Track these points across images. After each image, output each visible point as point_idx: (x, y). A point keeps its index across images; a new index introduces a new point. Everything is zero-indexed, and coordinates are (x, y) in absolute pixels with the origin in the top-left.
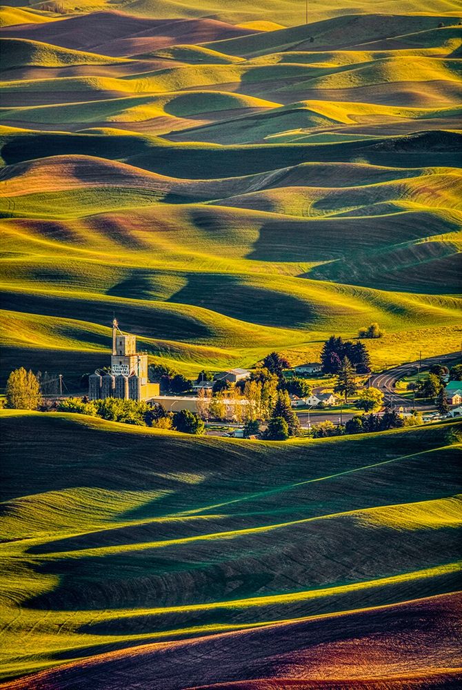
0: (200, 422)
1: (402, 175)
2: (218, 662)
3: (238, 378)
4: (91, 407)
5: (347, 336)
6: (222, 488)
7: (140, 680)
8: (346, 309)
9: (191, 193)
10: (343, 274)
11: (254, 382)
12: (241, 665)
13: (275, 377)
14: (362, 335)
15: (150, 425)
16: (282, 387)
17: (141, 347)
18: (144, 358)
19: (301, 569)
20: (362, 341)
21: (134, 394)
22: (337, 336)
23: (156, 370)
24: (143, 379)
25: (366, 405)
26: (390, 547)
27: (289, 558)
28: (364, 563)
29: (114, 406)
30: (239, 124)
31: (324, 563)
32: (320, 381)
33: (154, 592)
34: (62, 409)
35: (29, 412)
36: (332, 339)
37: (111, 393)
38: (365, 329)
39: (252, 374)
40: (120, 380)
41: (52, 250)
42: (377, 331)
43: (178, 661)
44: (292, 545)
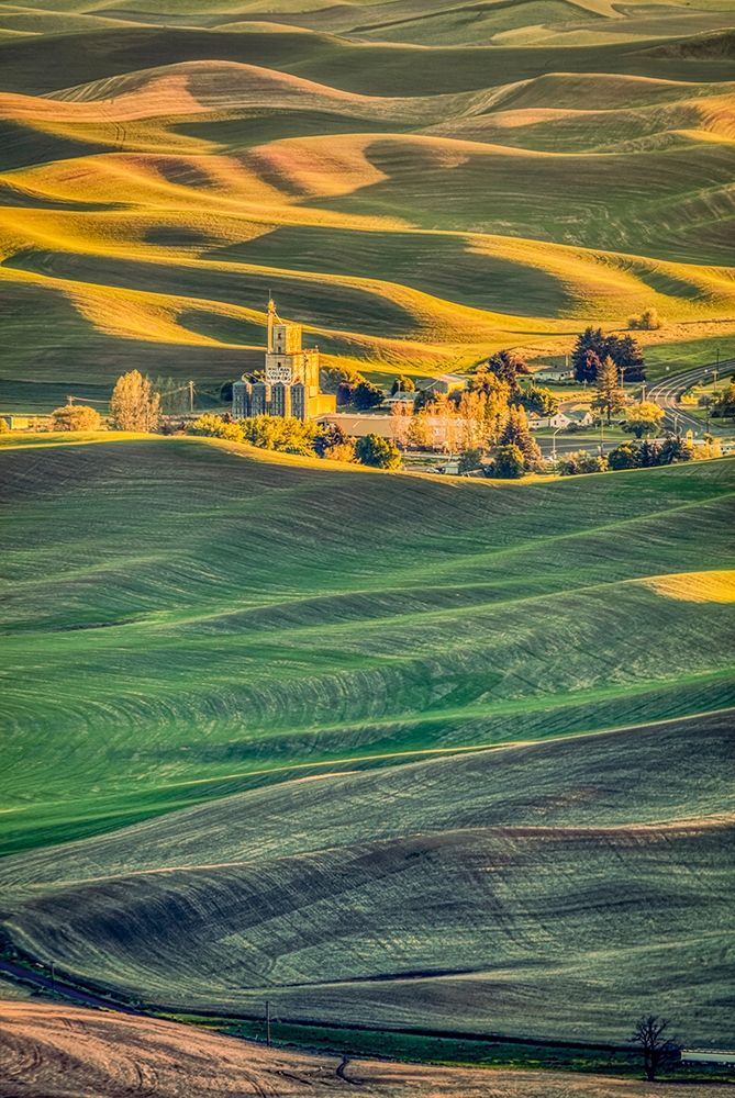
0: (396, 451)
1: (692, 93)
2: (420, 803)
3: (451, 387)
4: (235, 428)
5: (611, 327)
6: (427, 547)
7: (305, 828)
8: (610, 287)
9: (382, 117)
10: (604, 237)
11: (475, 393)
12: (452, 807)
13: (505, 386)
14: (633, 325)
15: (321, 455)
16: (516, 400)
17: (310, 342)
18: (314, 358)
19: (541, 665)
20: (633, 335)
21: (299, 410)
22: (596, 326)
23: (332, 376)
24: (313, 390)
25: (639, 429)
26: (672, 634)
27: (527, 650)
28: (633, 658)
29: (271, 427)
30: (455, 17)
31: (576, 658)
32: (570, 394)
33: (327, 699)
34: (194, 432)
35: (145, 436)
36: (589, 331)
37: (265, 407)
38: (638, 317)
39: (470, 383)
40: (279, 390)
41: (180, 199)
42: (654, 320)
43: (361, 801)
44: (528, 631)
